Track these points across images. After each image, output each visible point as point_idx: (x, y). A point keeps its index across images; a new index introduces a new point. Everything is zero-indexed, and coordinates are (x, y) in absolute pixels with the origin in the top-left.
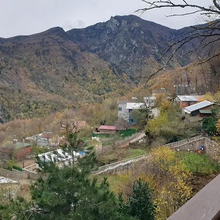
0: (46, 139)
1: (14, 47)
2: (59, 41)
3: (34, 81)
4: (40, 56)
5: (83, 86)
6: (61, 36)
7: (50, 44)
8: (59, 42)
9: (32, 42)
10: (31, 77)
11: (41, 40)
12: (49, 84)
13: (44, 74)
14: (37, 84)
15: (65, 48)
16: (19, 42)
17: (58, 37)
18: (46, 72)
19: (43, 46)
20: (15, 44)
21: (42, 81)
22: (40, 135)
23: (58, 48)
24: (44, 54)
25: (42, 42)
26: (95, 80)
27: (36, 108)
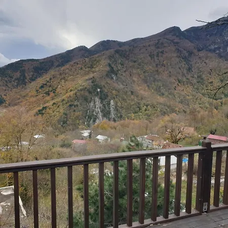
0: (151, 141)
1: (130, 50)
2: (175, 41)
3: (146, 83)
4: (154, 58)
5: (197, 89)
6: (177, 36)
7: (165, 45)
8: (174, 43)
9: (147, 44)
10: (143, 79)
11: (157, 42)
12: (160, 87)
13: (157, 76)
14: (148, 86)
15: (180, 49)
16: (135, 45)
17: (174, 37)
18: (158, 74)
19: (158, 48)
20: (132, 48)
21: (153, 83)
22: (146, 136)
23: (173, 49)
24: (158, 56)
25: (158, 43)
26: (212, 82)
27: (146, 110)
